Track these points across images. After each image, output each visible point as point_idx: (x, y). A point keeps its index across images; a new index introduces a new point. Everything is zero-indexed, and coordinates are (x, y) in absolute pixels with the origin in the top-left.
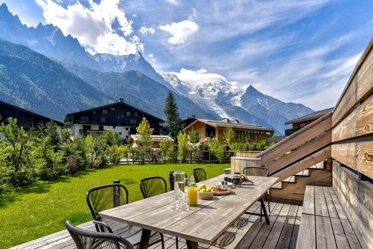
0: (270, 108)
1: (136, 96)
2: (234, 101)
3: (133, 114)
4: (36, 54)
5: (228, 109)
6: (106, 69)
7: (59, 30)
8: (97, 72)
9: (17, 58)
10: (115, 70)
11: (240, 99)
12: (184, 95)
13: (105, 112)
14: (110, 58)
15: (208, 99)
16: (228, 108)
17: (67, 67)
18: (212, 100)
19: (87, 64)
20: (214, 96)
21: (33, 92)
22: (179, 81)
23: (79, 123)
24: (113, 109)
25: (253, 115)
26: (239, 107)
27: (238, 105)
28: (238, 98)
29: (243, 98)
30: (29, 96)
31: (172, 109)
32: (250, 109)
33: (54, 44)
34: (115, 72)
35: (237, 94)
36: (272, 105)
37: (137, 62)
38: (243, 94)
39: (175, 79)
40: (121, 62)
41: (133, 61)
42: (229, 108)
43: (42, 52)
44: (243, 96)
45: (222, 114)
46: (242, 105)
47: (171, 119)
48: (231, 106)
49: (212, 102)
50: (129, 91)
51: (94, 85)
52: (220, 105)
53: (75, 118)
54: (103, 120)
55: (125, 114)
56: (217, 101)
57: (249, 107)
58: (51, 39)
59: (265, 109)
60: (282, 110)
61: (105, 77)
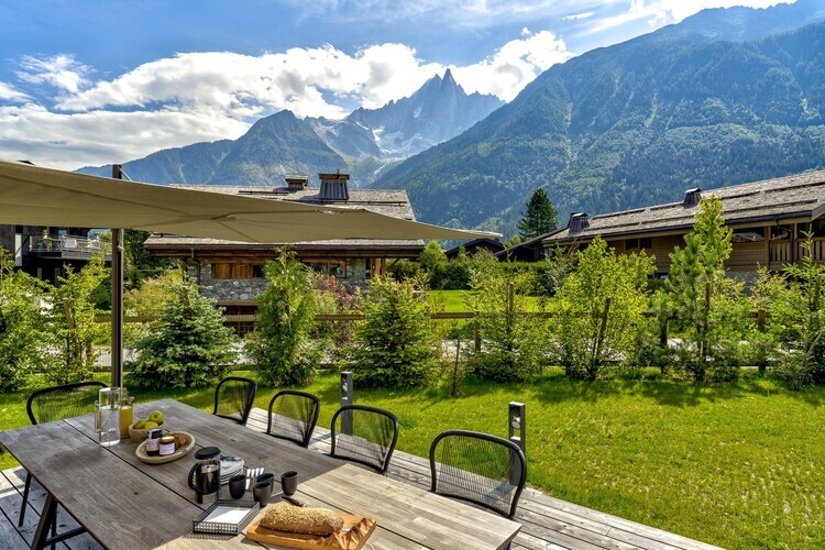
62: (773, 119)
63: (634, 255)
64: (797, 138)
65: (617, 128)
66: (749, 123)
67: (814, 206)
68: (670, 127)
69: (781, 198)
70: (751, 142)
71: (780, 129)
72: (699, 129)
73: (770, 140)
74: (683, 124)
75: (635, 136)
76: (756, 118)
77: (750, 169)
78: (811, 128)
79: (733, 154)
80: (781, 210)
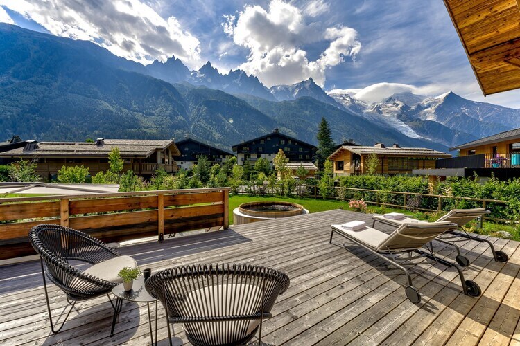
0: (485, 119)
1: (306, 121)
2: (425, 114)
3: (286, 143)
4: (227, 95)
5: (415, 125)
6: (280, 99)
7: (244, 72)
8: (272, 103)
9: (215, 101)
10: (287, 98)
11: (433, 112)
12: (358, 114)
13: (262, 142)
14: (283, 89)
15: (387, 115)
16: (415, 123)
17: (248, 102)
18: (394, 116)
19: (264, 97)
20: (396, 112)
21: (224, 125)
22: (352, 100)
23: (241, 153)
24: (269, 139)
25: (455, 130)
26: (432, 122)
27: (431, 118)
28: (432, 110)
29: (438, 110)
30: (222, 129)
31: (325, 135)
32: (450, 122)
33: (240, 85)
34: (288, 100)
35: (429, 106)
36: (489, 114)
37: (308, 88)
38: (438, 105)
39: (347, 99)
40: (293, 91)
41: (304, 87)
42: (417, 123)
43: (231, 93)
44: (438, 107)
45: (406, 131)
46: (438, 119)
47: (324, 145)
48: (420, 120)
49: (394, 119)
50: (299, 117)
51: (268, 115)
52: (405, 121)
53: (239, 148)
54: (260, 149)
55: (280, 143)
56: (399, 117)
57: (448, 120)
58: (238, 81)
59: (476, 121)
60: (509, 120)
61: (279, 106)
62: (120, 104)
63: (76, 167)
64: (130, 115)
65: (32, 81)
66: (111, 104)
67: (147, 153)
68: (69, 92)
69: (136, 148)
70: (112, 112)
71: (124, 110)
72: (86, 98)
73: (120, 114)
74: (78, 94)
75: (46, 90)
76: (114, 102)
77: (112, 123)
78: (135, 113)
79: (104, 115)
80: (137, 153)
